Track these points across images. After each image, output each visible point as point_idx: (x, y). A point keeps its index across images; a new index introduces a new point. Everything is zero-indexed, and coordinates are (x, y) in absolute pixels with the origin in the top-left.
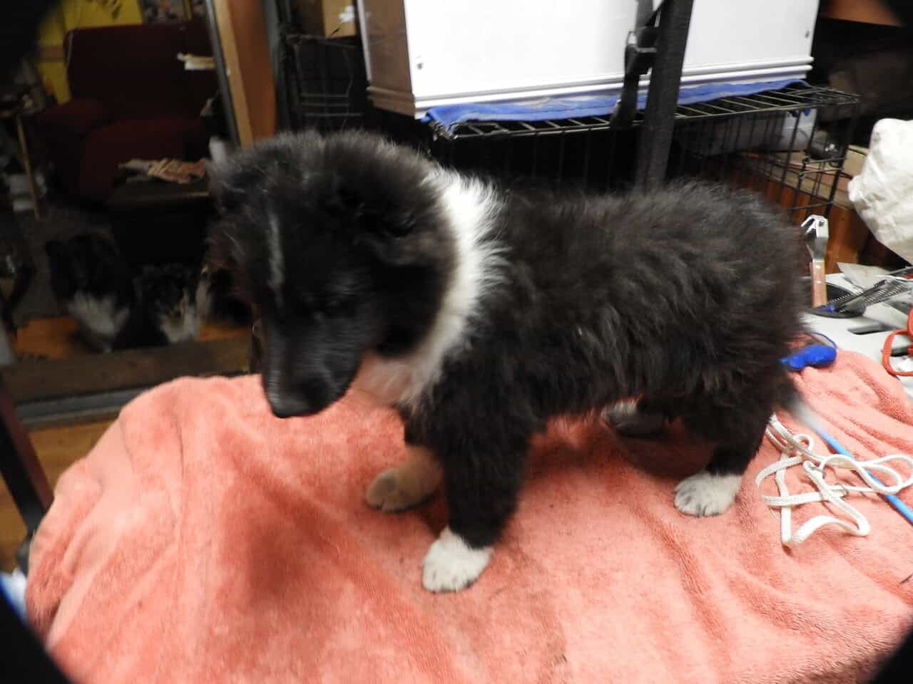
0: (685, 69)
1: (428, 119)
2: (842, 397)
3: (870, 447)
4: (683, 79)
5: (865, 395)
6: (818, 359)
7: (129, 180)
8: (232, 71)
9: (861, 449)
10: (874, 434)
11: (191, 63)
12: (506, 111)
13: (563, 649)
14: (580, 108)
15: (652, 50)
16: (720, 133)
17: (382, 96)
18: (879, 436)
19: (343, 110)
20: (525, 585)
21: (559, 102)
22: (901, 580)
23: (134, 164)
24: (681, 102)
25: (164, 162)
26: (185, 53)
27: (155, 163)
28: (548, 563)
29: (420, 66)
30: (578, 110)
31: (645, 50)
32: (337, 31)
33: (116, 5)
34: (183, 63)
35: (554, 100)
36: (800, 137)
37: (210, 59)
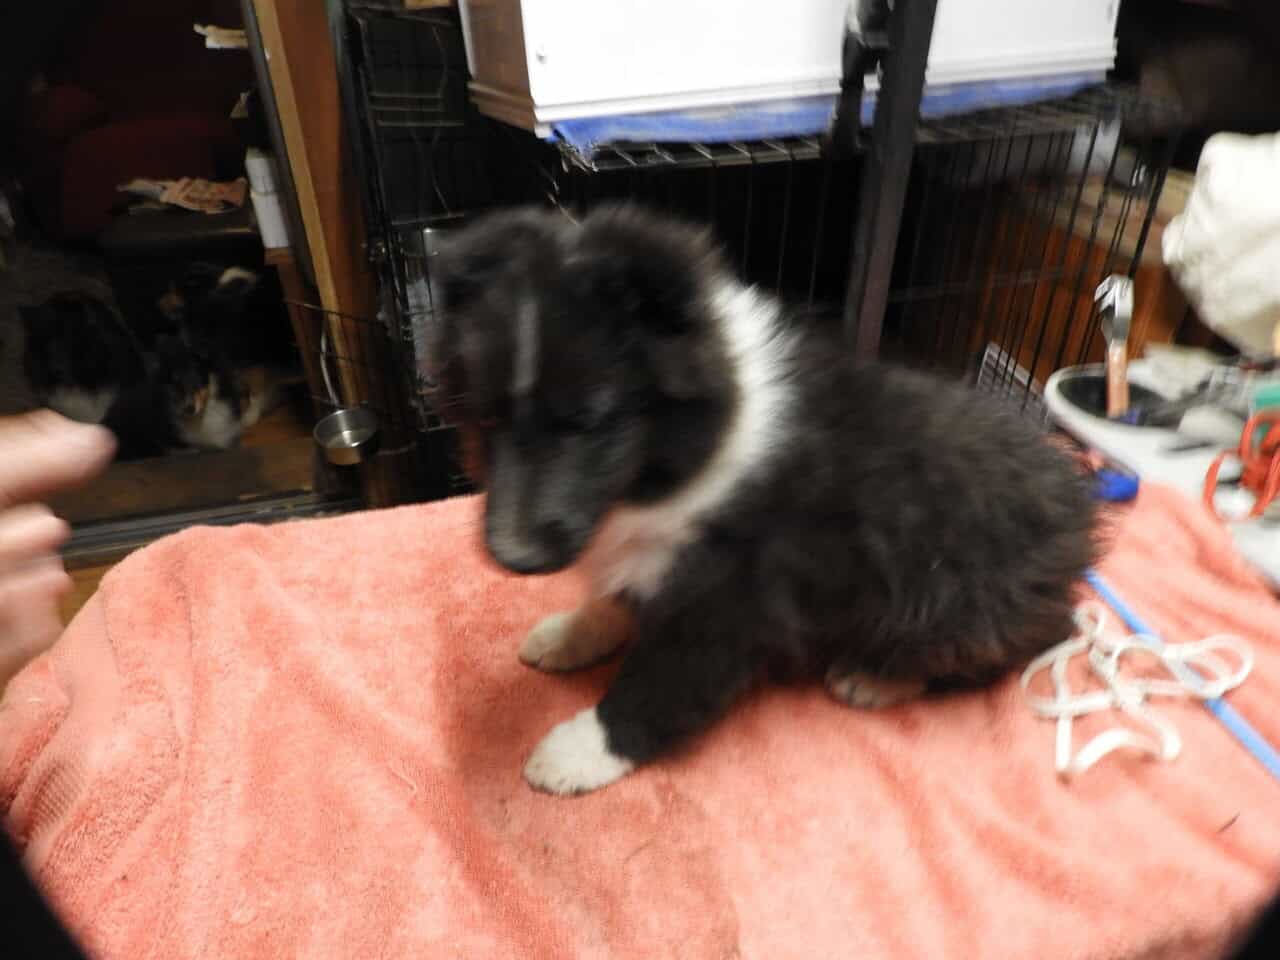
1: (555, 138)
7: (133, 209)
8: (273, 54)
9: (1170, 626)
11: (215, 39)
12: (670, 127)
13: (735, 939)
17: (489, 98)
19: (434, 117)
21: (747, 113)
22: (1217, 830)
23: (140, 185)
24: (923, 114)
25: (184, 181)
26: (204, 25)
27: (170, 184)
29: (542, 59)
34: (203, 38)
35: (741, 111)
36: (1095, 162)
37: (242, 33)
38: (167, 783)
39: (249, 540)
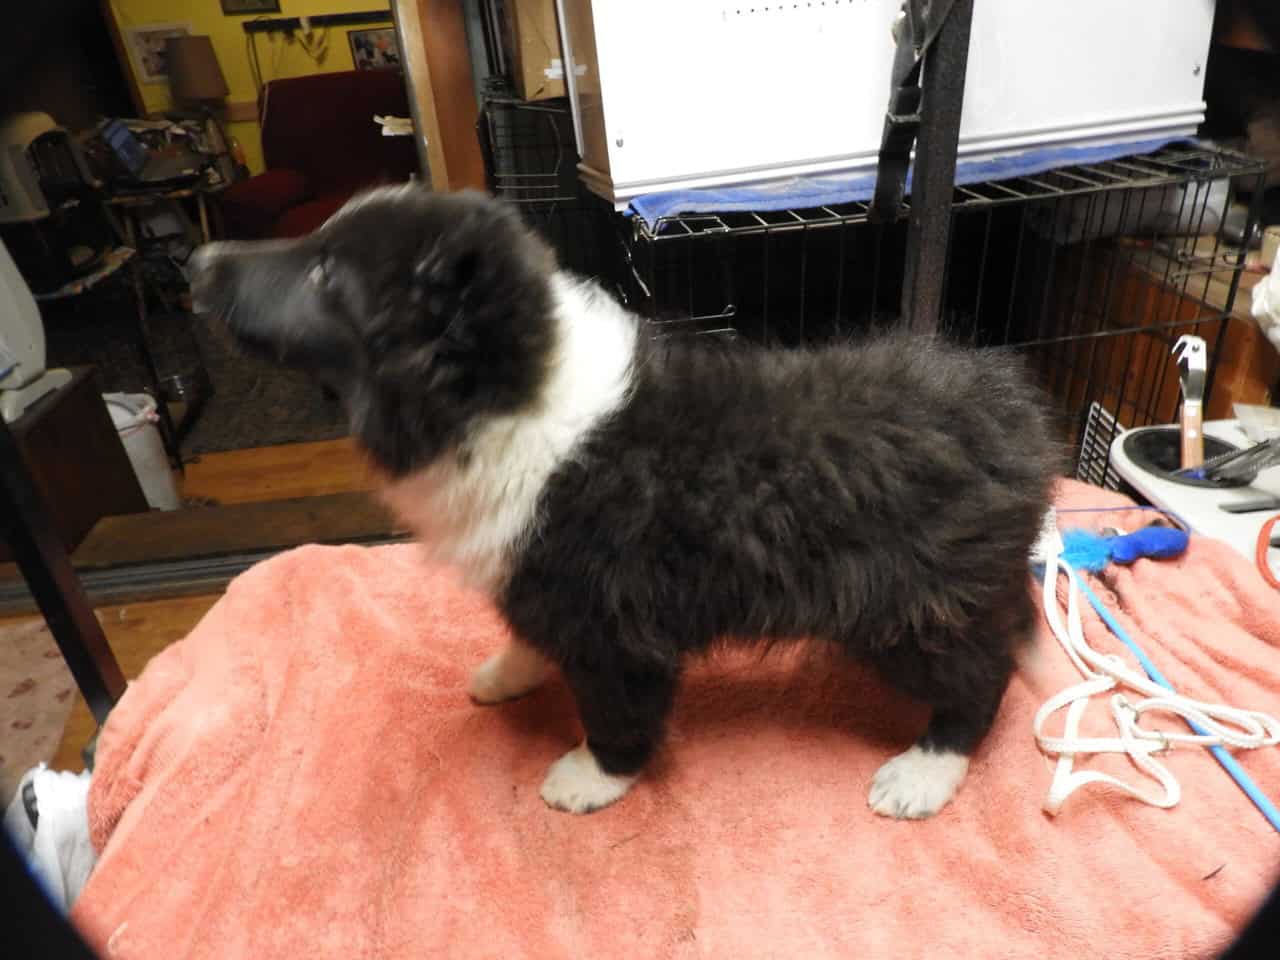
1: (630, 212)
2: (1182, 601)
3: (1212, 682)
5: (1221, 605)
6: (1157, 547)
8: (431, 141)
9: (1196, 682)
10: (1222, 661)
11: (391, 127)
12: (735, 199)
13: (694, 925)
14: (840, 191)
15: (914, 118)
16: (1081, 213)
17: (592, 177)
18: (1230, 664)
19: (552, 193)
20: (660, 836)
21: (811, 183)
22: (1204, 876)
24: (958, 181)
26: (383, 116)
28: (698, 810)
29: (620, 144)
31: (901, 119)
32: (541, 90)
33: (323, 47)
34: (380, 127)
35: (807, 181)
36: (1208, 216)
37: (408, 121)
38: (252, 750)
39: (350, 559)
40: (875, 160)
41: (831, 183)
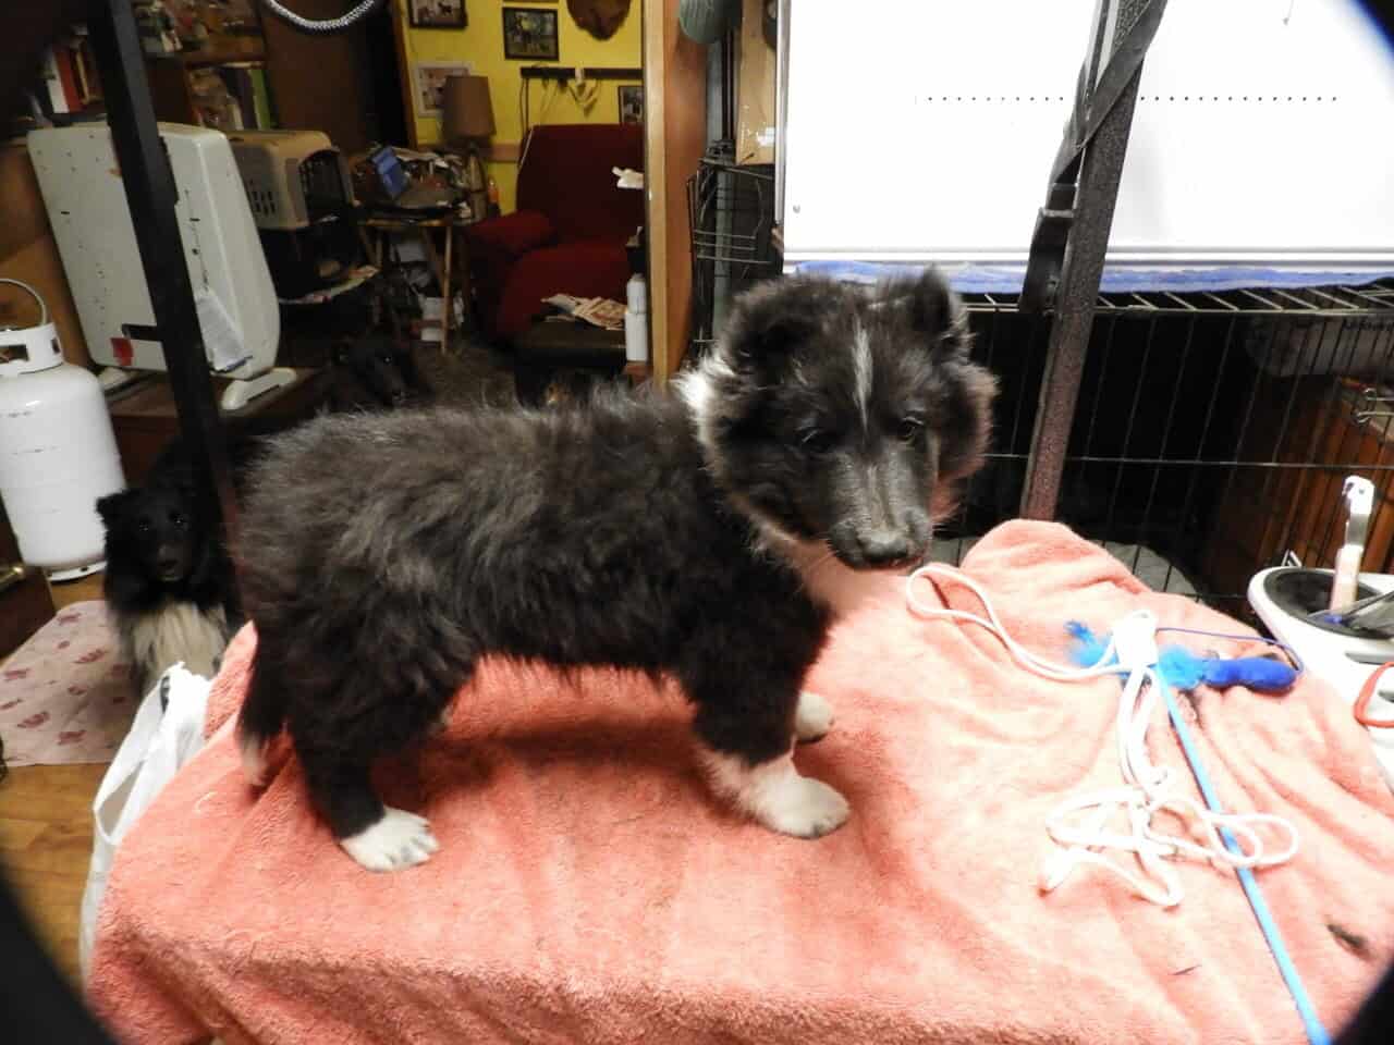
0: (1111, 243)
2: (1265, 735)
4: (1108, 256)
7: (549, 318)
8: (656, 197)
15: (1066, 214)
19: (747, 255)
21: (981, 271)
22: (1176, 970)
23: (560, 299)
24: (1103, 288)
25: (598, 299)
26: (623, 169)
27: (584, 301)
29: (796, 210)
30: (1003, 284)
31: (1052, 214)
32: (752, 155)
33: (592, 99)
34: (617, 178)
37: (641, 175)
40: (1026, 256)
41: (1001, 273)
